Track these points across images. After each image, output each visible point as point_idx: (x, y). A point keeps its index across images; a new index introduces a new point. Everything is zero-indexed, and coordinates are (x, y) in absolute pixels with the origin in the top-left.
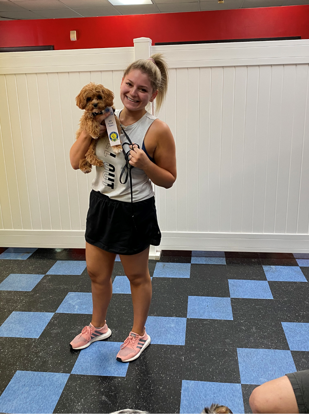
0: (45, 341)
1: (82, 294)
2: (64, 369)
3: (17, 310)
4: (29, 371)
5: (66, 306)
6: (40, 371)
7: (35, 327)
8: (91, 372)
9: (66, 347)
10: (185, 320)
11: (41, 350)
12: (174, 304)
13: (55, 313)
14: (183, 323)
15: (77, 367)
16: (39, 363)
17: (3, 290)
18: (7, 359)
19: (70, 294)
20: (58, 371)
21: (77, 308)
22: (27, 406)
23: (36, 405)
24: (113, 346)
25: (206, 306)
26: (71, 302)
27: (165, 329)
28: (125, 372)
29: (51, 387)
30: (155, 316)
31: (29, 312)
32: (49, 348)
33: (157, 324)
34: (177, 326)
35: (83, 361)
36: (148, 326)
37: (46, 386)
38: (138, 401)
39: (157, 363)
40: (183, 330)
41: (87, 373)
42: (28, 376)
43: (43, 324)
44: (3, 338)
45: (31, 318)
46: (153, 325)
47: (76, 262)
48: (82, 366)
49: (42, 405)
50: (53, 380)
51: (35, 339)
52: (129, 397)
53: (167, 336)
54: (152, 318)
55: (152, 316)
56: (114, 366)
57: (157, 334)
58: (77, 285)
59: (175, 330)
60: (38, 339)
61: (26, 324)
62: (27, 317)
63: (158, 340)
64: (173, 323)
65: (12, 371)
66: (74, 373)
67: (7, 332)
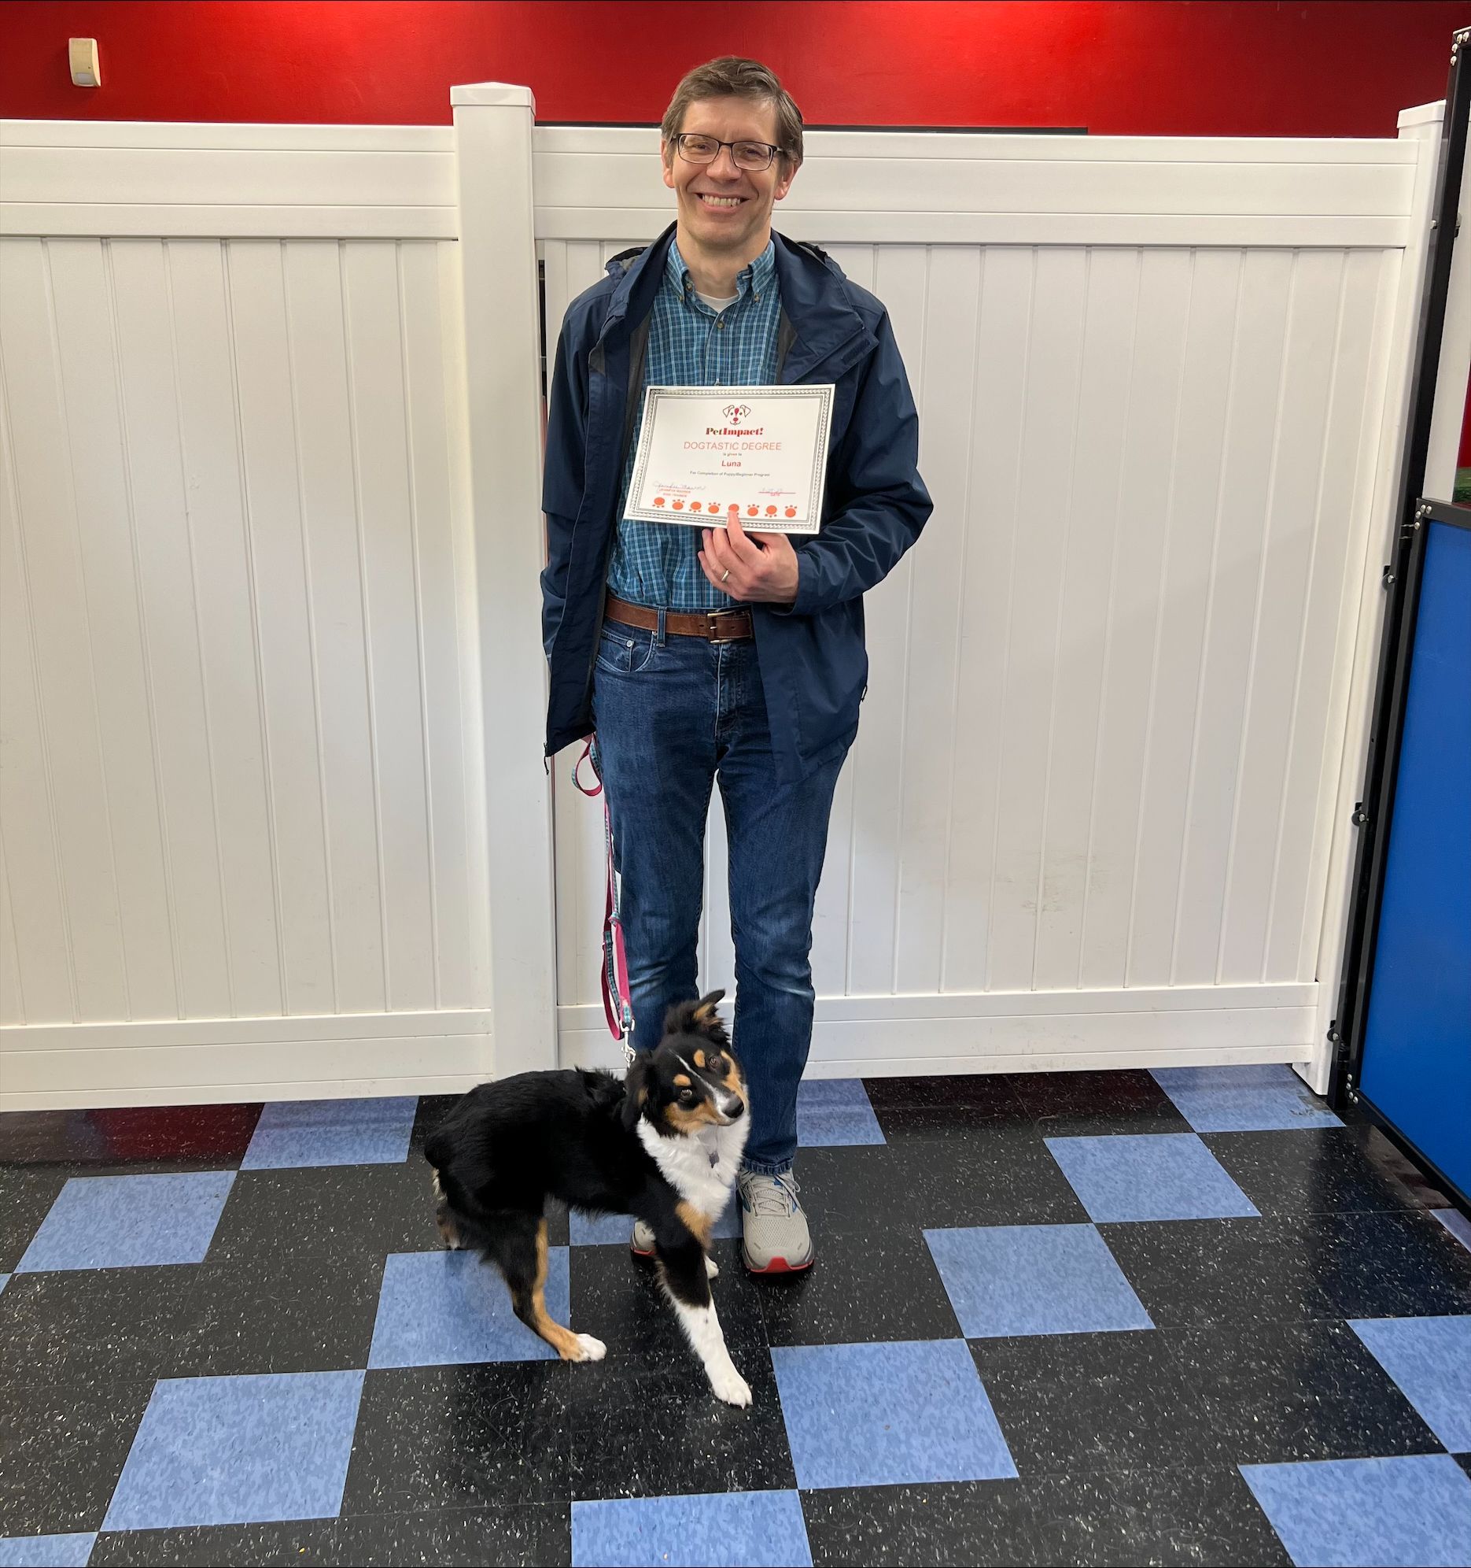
1: (230, 1391)
5: (153, 1479)
10: (789, 1502)
13: (102, 1536)
14: (790, 1523)
19: (164, 1392)
21: (216, 1485)
26: (175, 1448)
30: (637, 1495)
33: (664, 1548)
34: (762, 1549)
47: (162, 1180)
54: (625, 1507)
55: (625, 1496)
58: (194, 1330)
64: (740, 1531)
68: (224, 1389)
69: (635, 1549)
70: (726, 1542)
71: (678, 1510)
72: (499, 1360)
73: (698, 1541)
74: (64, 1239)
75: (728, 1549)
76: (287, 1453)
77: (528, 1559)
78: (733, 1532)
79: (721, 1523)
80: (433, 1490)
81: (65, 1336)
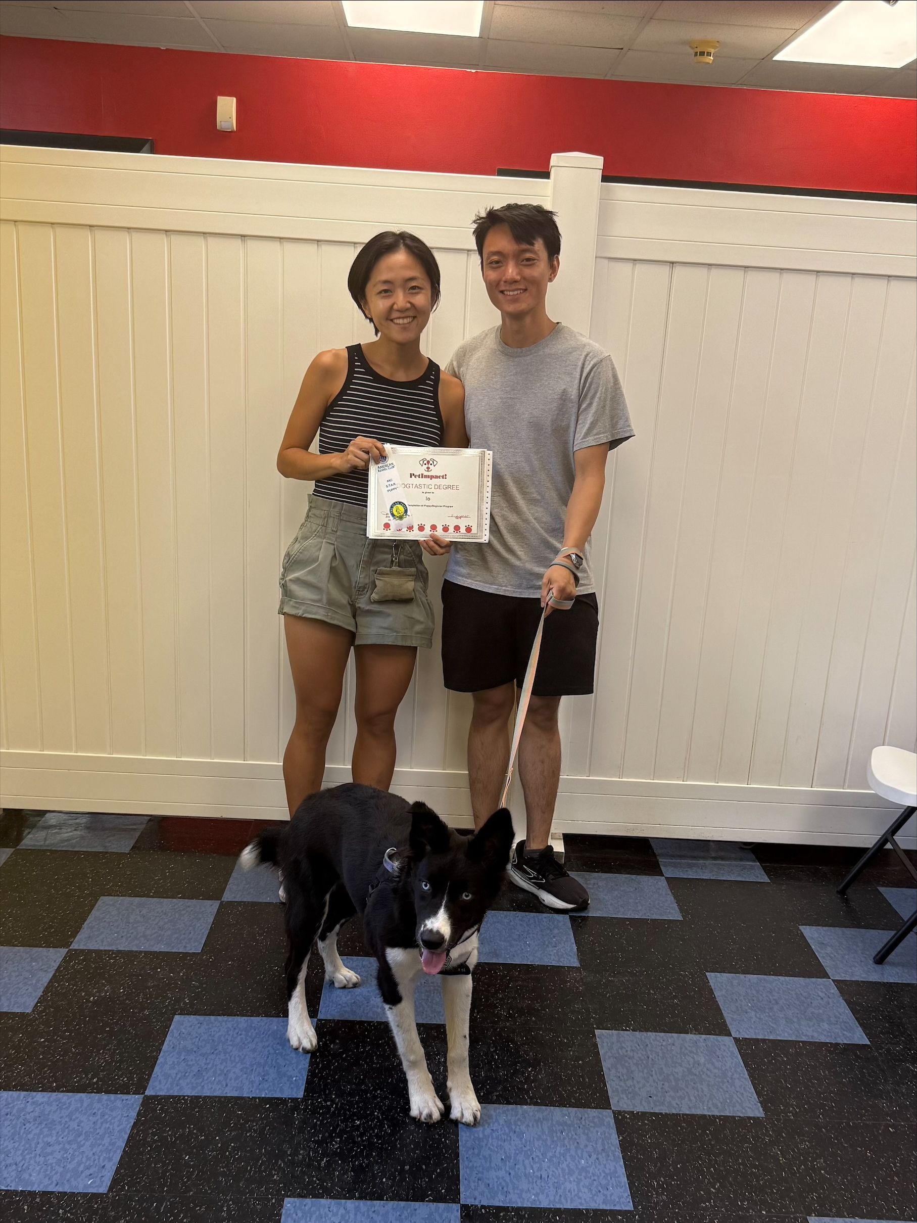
0: (329, 1108)
2: (432, 1191)
3: (184, 1012)
4: (322, 1197)
5: (342, 999)
6: (360, 1198)
7: (274, 1064)
8: (520, 1197)
10: (728, 1041)
11: (330, 1135)
12: (675, 997)
13: (318, 1021)
14: (729, 1051)
15: (473, 1184)
16: (345, 1174)
17: (102, 948)
18: (233, 1163)
20: (419, 1197)
24: (552, 1119)
27: (686, 1070)
28: (626, 1195)
30: (634, 1030)
31: (230, 1018)
32: (353, 1126)
33: (654, 1055)
34: (714, 1061)
35: (482, 1165)
36: (630, 1061)
39: (708, 1169)
40: (738, 1070)
42: (330, 1214)
44: (183, 1099)
45: (246, 1036)
46: (643, 1058)
48: (488, 1182)
51: (294, 1100)
53: (700, 1090)
54: (628, 1035)
55: (627, 1030)
56: (582, 1177)
57: (667, 1084)
59: (716, 1071)
60: (305, 1099)
61: (240, 1054)
62: (231, 1033)
63: (677, 1102)
64: (699, 1051)
65: (269, 1200)
66: (469, 1202)
67: (188, 1080)
68: (370, 963)
69: (637, 1053)
70: (692, 1055)
71: (658, 1038)
72: (537, 963)
73: (674, 1053)
74: (247, 886)
75: (693, 1058)
76: (417, 994)
77: (574, 1051)
78: (695, 1051)
79: (687, 1047)
80: (509, 1017)
81: (265, 932)
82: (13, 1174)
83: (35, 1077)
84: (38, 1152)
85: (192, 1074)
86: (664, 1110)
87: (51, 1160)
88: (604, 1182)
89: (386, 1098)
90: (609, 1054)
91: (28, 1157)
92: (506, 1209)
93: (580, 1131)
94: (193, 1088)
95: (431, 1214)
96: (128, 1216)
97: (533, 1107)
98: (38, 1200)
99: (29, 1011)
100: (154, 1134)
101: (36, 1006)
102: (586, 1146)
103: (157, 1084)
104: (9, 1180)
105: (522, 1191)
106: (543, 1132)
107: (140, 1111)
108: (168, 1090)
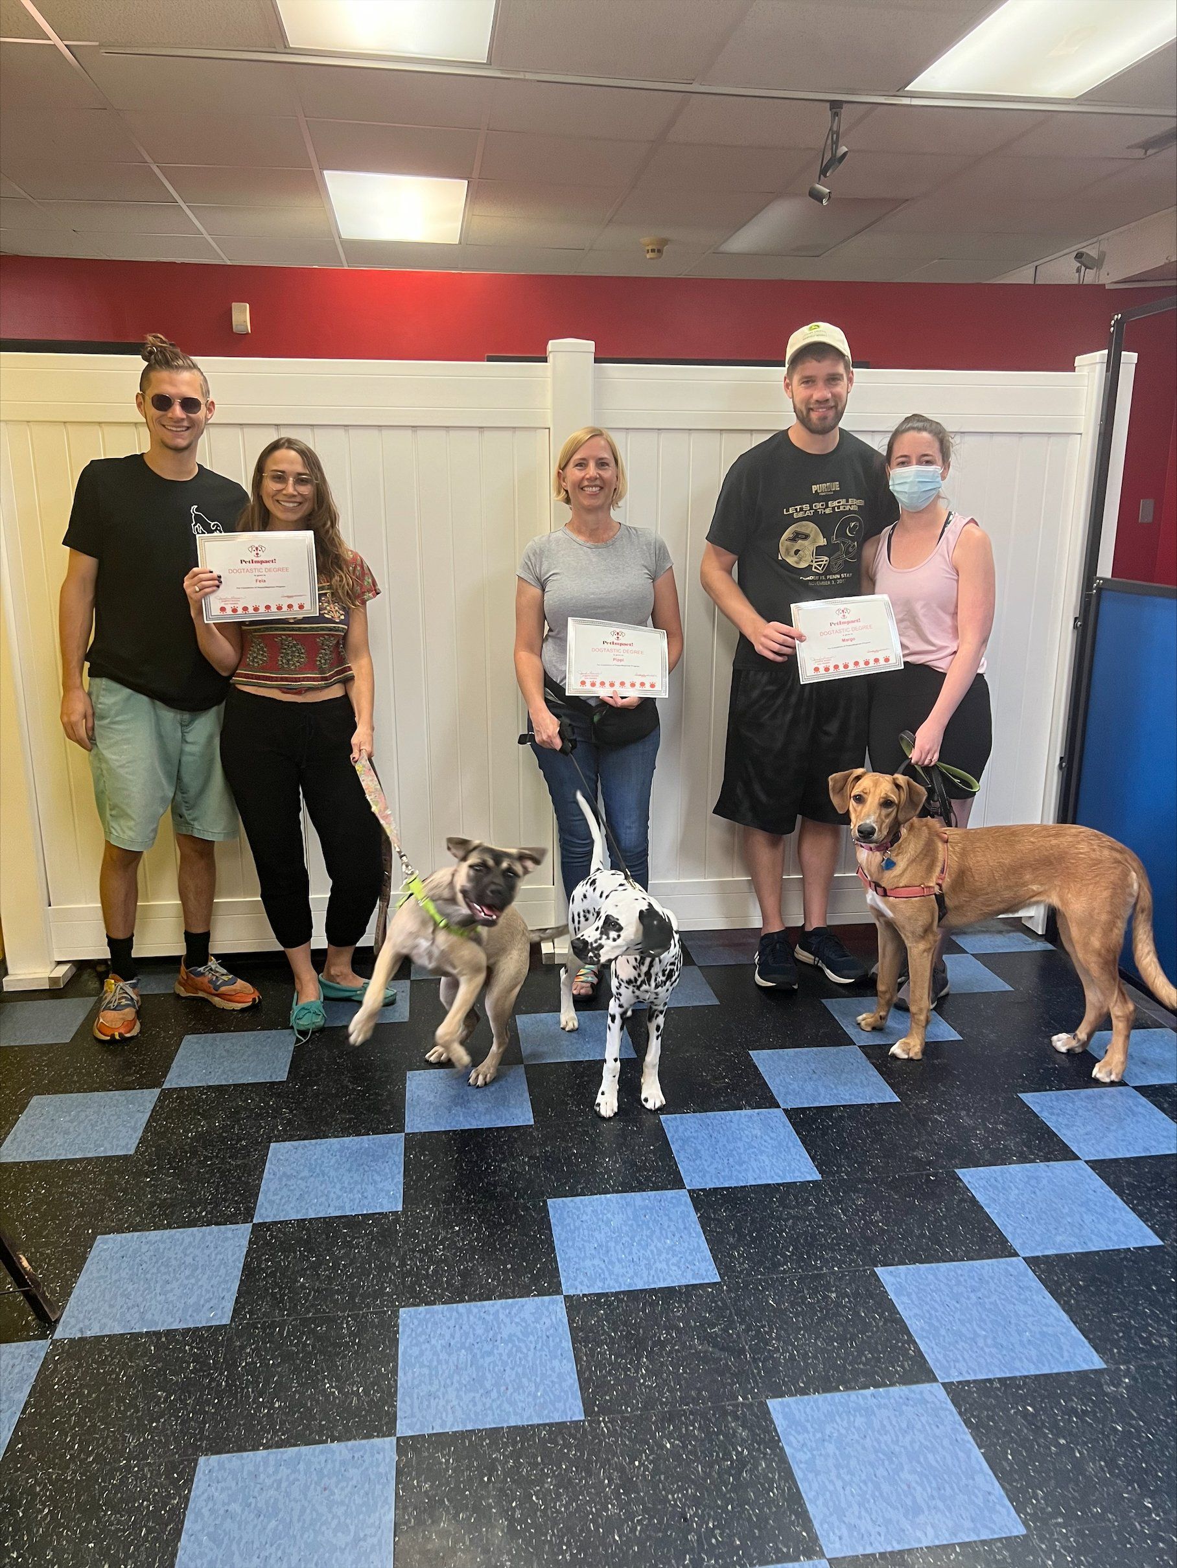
0: (428, 1216)
2: (535, 1285)
3: (279, 1139)
4: (435, 1304)
6: (470, 1301)
8: (617, 1281)
9: (500, 1223)
10: (778, 1113)
11: (433, 1243)
12: (725, 1076)
13: (406, 1135)
14: (780, 1121)
15: (572, 1275)
16: (453, 1278)
17: (194, 1086)
18: (346, 1281)
19: (413, 1076)
20: (525, 1292)
22: (499, 1402)
23: (519, 1394)
24: (634, 1204)
25: (811, 1072)
27: (745, 1144)
28: (712, 1267)
29: (531, 1338)
31: (323, 1140)
32: (453, 1232)
33: (715, 1132)
34: (769, 1132)
35: (577, 1256)
37: (515, 1339)
38: (797, 1339)
39: (780, 1234)
40: (791, 1138)
41: (609, 1285)
42: (444, 1319)
43: (391, 1169)
44: (290, 1224)
45: (341, 1156)
46: (705, 1136)
49: (537, 1390)
50: (523, 1320)
51: (394, 1213)
52: (766, 1333)
53: (761, 1161)
54: (689, 1116)
55: (687, 1112)
56: (670, 1256)
57: (731, 1159)
59: (771, 1142)
60: (404, 1212)
61: (337, 1175)
62: (326, 1154)
63: (743, 1174)
64: (753, 1124)
65: (385, 1312)
66: (571, 1292)
67: (291, 1205)
68: (447, 1075)
69: (700, 1133)
70: (748, 1129)
71: (716, 1116)
73: (733, 1129)
75: (750, 1132)
78: (750, 1125)
79: (744, 1122)
82: (137, 1315)
83: (146, 1218)
84: (158, 1291)
85: (295, 1198)
86: (733, 1184)
87: (171, 1297)
88: (690, 1258)
89: (480, 1202)
90: (676, 1137)
91: (148, 1297)
92: (605, 1295)
93: (661, 1212)
94: (298, 1212)
95: (537, 1308)
96: (253, 1344)
97: (615, 1195)
98: (163, 1339)
99: (132, 1152)
100: (267, 1260)
101: (138, 1147)
102: (669, 1227)
103: (263, 1211)
104: (133, 1323)
105: (617, 1276)
106: (628, 1218)
107: (250, 1239)
108: (275, 1216)
